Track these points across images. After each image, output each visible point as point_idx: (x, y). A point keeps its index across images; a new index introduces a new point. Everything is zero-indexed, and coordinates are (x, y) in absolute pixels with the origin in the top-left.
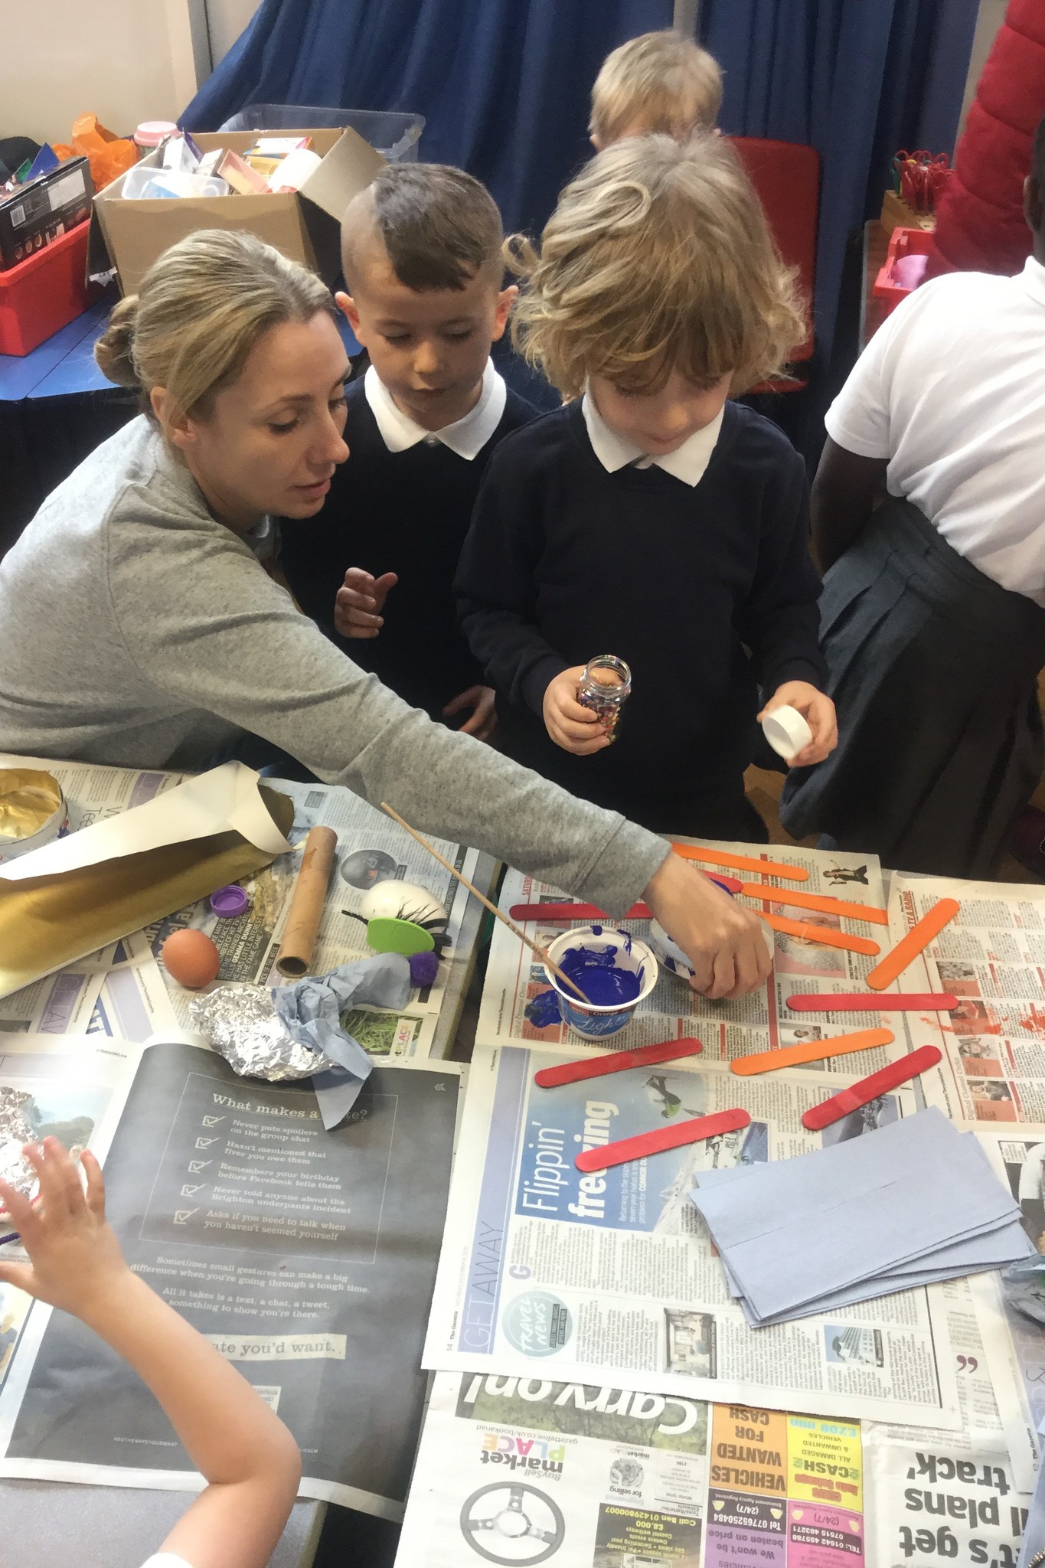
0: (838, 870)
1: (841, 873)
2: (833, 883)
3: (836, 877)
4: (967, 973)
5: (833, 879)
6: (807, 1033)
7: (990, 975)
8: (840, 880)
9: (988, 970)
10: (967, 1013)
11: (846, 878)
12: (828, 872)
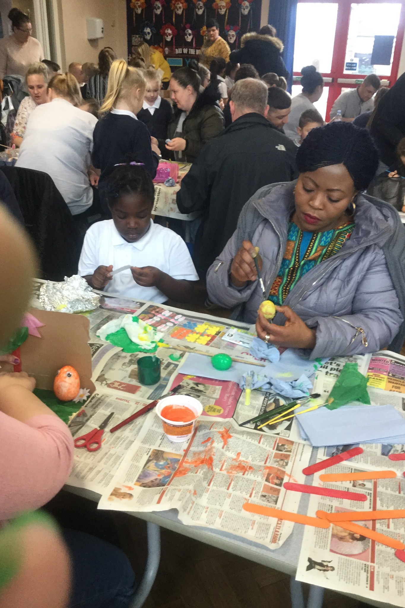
0: (324, 570)
1: (323, 568)
2: (330, 562)
3: (327, 566)
4: (264, 496)
5: (330, 565)
6: (360, 485)
7: (254, 492)
8: (325, 564)
9: (253, 495)
10: (276, 478)
11: (321, 564)
12: (332, 570)
